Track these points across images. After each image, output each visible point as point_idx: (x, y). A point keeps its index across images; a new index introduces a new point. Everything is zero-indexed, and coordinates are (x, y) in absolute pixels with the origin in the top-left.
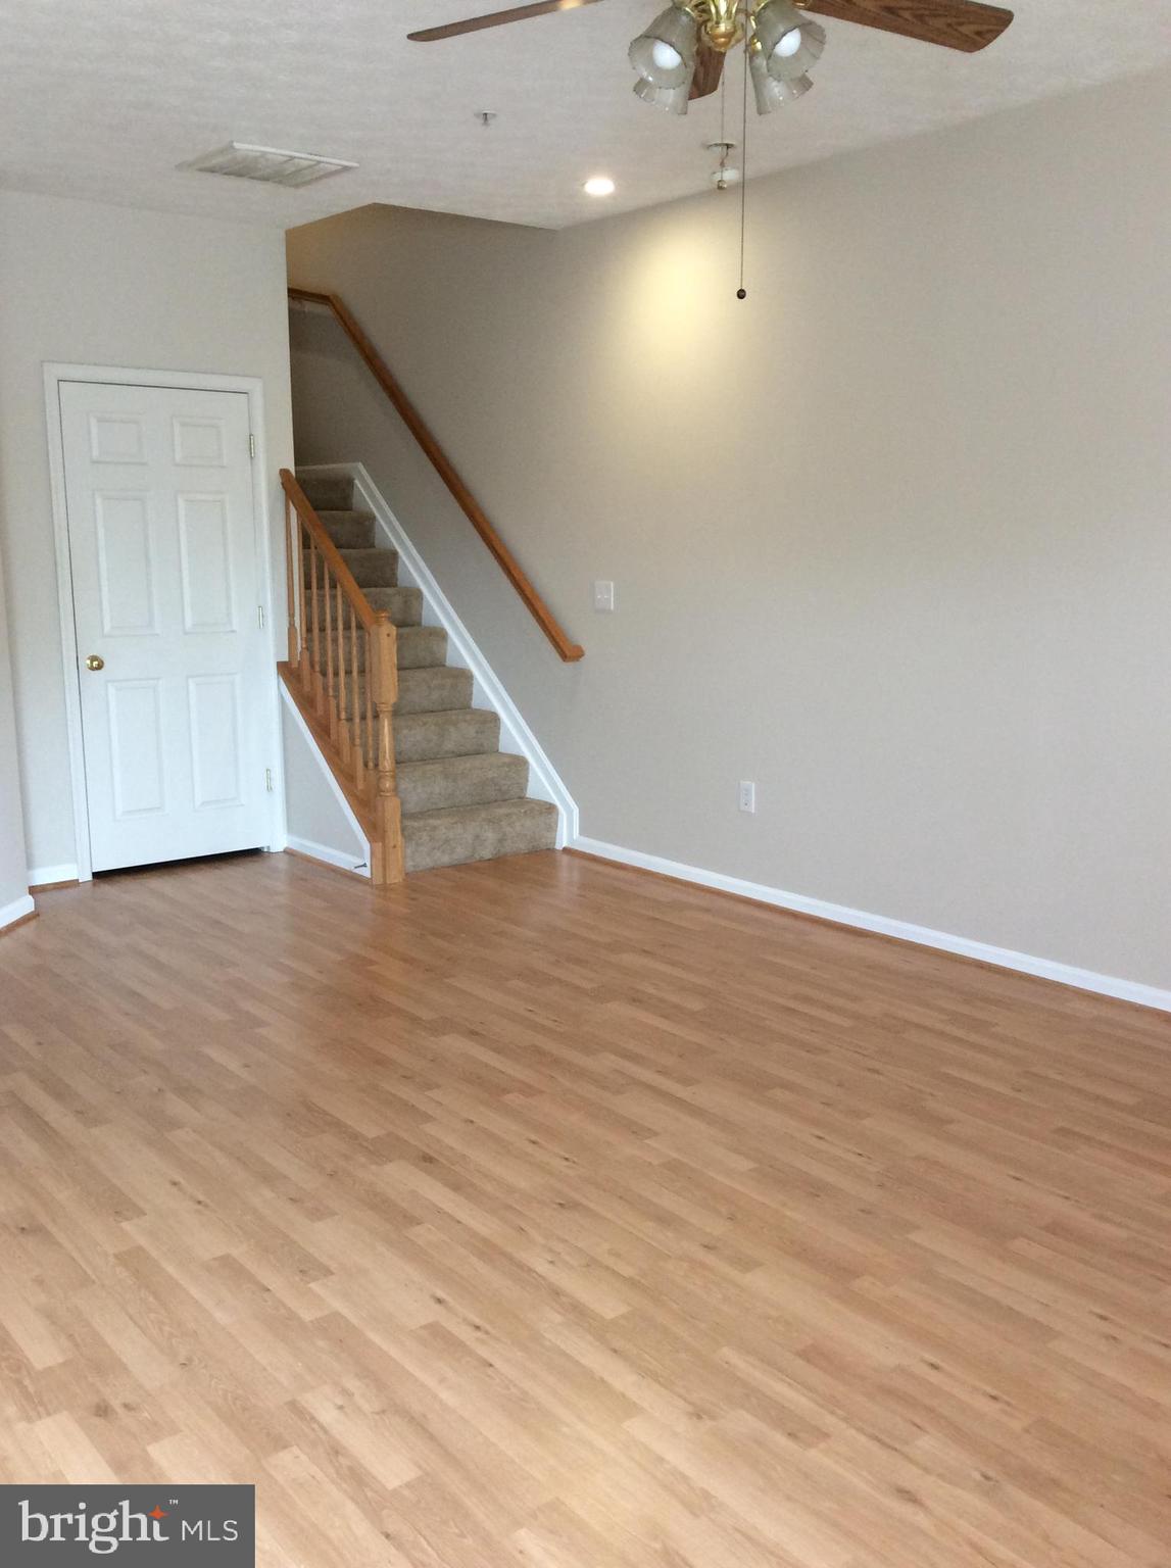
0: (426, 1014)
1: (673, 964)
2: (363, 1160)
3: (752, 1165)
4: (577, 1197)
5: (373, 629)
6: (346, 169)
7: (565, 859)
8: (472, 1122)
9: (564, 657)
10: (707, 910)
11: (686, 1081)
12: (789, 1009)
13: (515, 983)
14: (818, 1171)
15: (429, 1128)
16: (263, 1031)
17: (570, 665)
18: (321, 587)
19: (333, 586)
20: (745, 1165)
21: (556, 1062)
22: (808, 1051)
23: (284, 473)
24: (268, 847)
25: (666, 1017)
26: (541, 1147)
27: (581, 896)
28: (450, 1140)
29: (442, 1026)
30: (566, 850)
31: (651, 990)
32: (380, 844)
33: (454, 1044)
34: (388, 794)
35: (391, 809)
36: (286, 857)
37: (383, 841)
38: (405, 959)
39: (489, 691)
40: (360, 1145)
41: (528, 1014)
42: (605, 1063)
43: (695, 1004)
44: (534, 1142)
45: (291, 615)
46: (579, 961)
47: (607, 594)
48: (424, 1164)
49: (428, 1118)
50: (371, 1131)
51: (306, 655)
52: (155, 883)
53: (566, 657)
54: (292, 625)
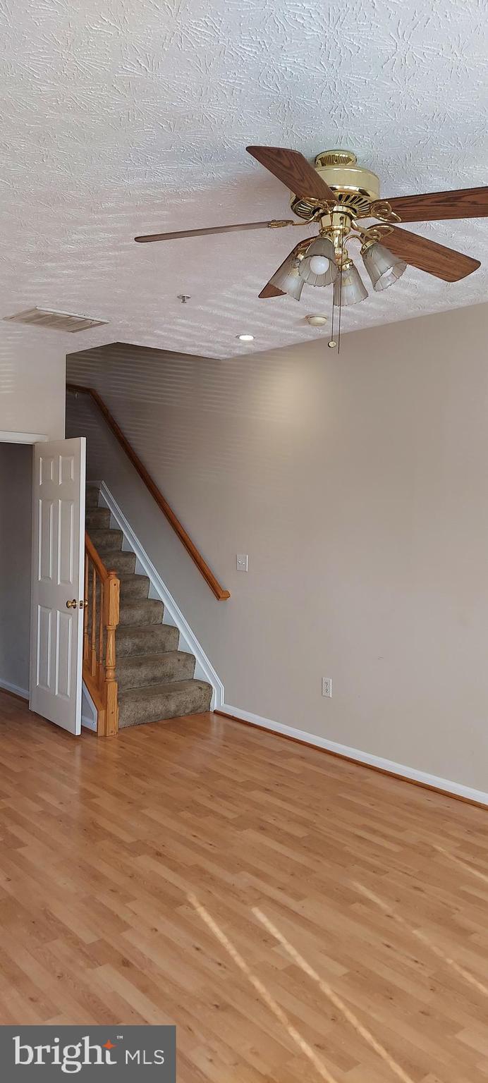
0: (128, 839)
1: (284, 800)
2: (81, 963)
3: (344, 970)
4: (228, 999)
5: (106, 581)
6: (102, 323)
7: (215, 718)
8: (156, 930)
9: (218, 597)
10: (302, 758)
11: (298, 897)
12: (360, 837)
13: (186, 815)
14: (387, 974)
15: (127, 935)
17: (221, 602)
20: (340, 970)
21: (213, 879)
22: (374, 872)
25: (281, 842)
26: (203, 953)
27: (224, 746)
28: (142, 947)
29: (138, 848)
30: (216, 712)
31: (271, 821)
32: (104, 711)
33: (145, 863)
34: (110, 680)
35: (112, 690)
37: (106, 709)
38: (117, 794)
39: (173, 614)
40: (80, 950)
41: (193, 839)
42: (243, 880)
43: (299, 832)
44: (198, 949)
46: (225, 797)
47: (244, 561)
48: (123, 968)
49: (126, 926)
50: (88, 937)
53: (219, 597)
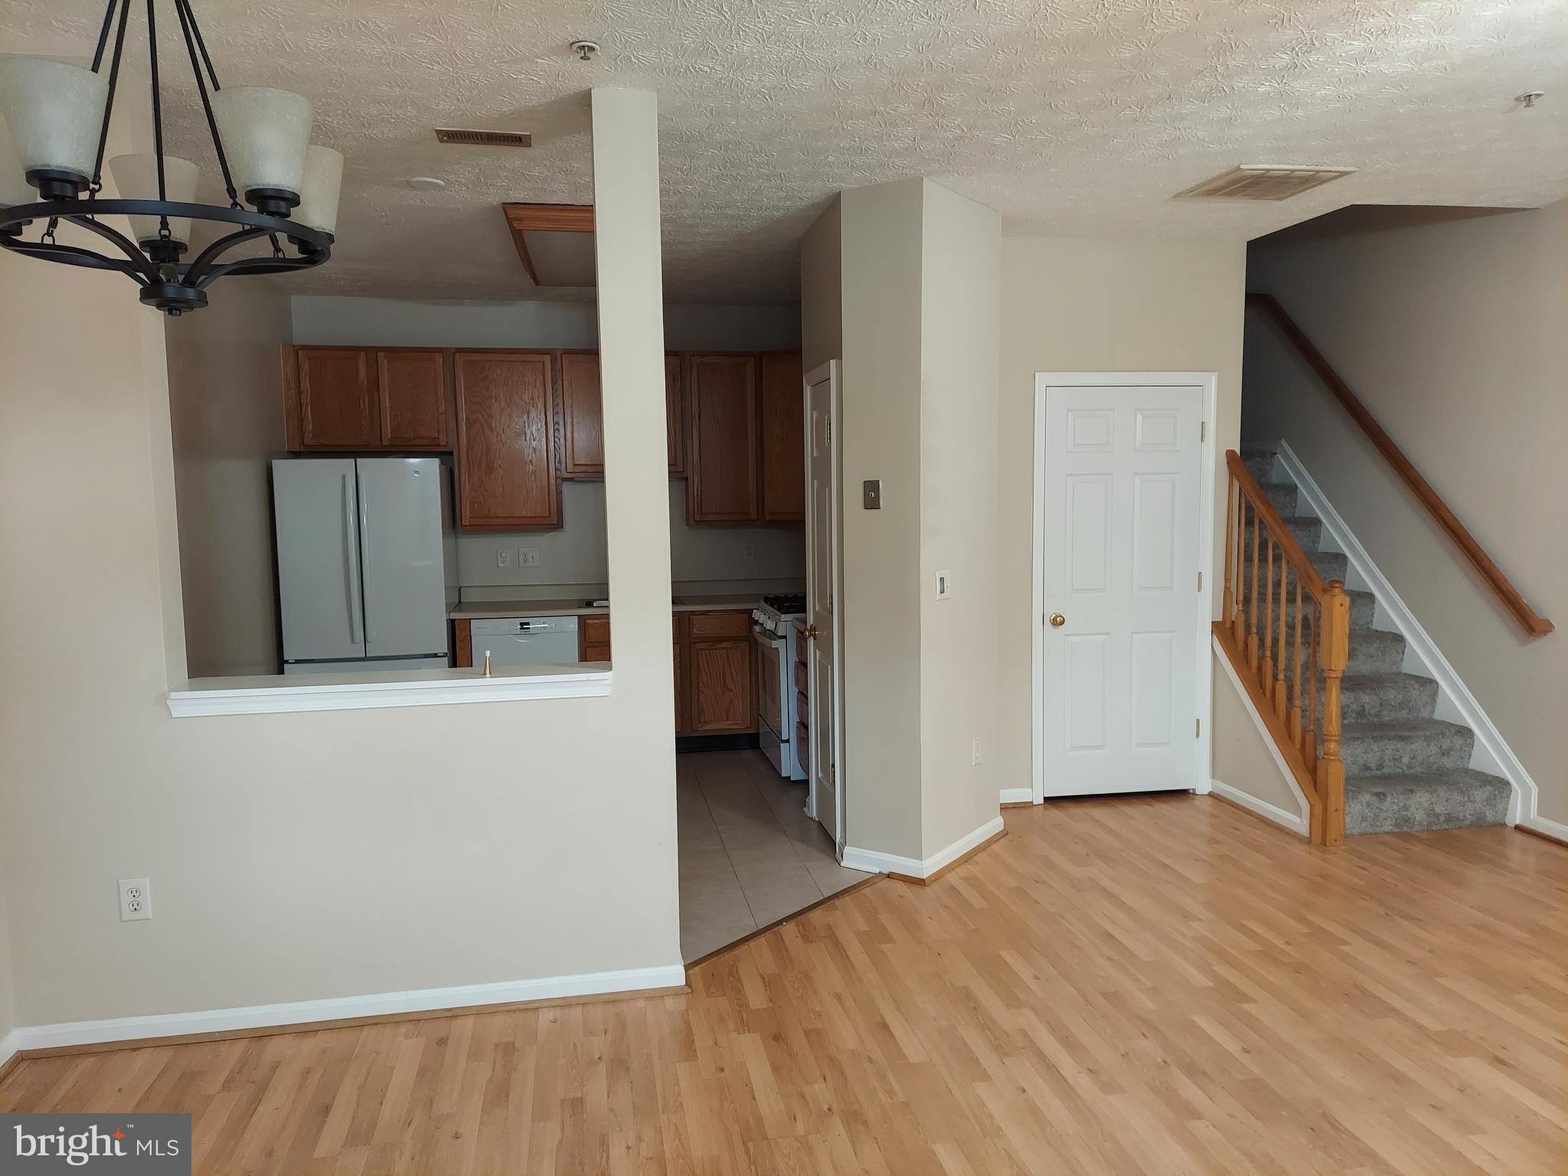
5: (1324, 600)
6: (1343, 174)
7: (1518, 837)
16: (1247, 1007)
18: (1263, 559)
19: (1277, 559)
23: (1230, 454)
24: (1194, 790)
30: (1518, 827)
32: (1321, 806)
34: (1332, 758)
35: (1335, 774)
36: (1210, 800)
37: (1324, 802)
39: (1424, 657)
45: (1227, 579)
51: (1242, 617)
52: (1098, 812)
53: (1533, 631)
54: (1227, 589)
